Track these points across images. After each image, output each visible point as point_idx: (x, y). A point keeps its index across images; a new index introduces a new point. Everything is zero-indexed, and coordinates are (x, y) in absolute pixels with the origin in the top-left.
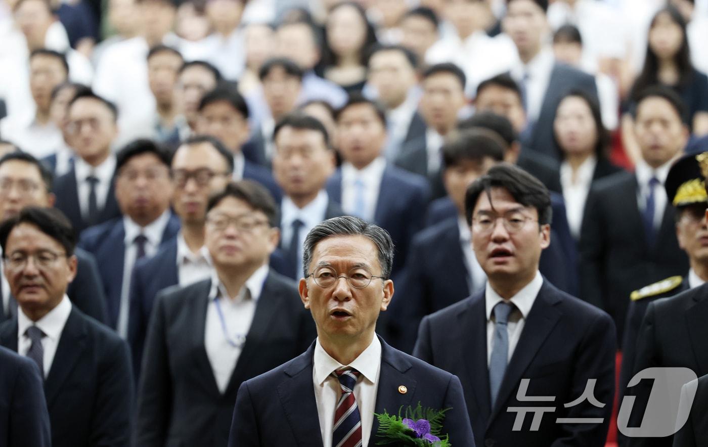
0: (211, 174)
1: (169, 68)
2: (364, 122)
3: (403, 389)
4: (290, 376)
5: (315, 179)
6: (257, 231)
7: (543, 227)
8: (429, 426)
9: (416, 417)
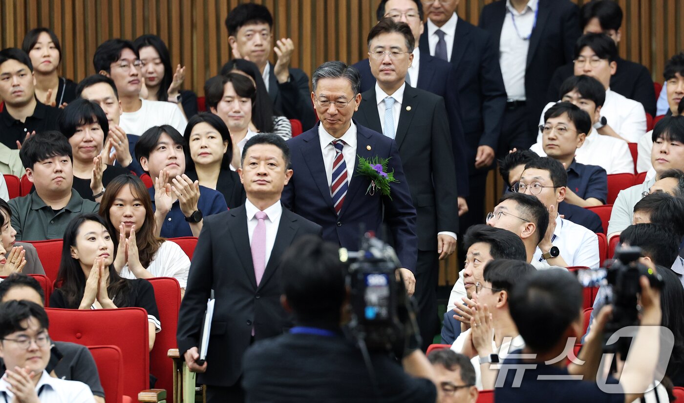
8: (382, 168)
9: (375, 163)
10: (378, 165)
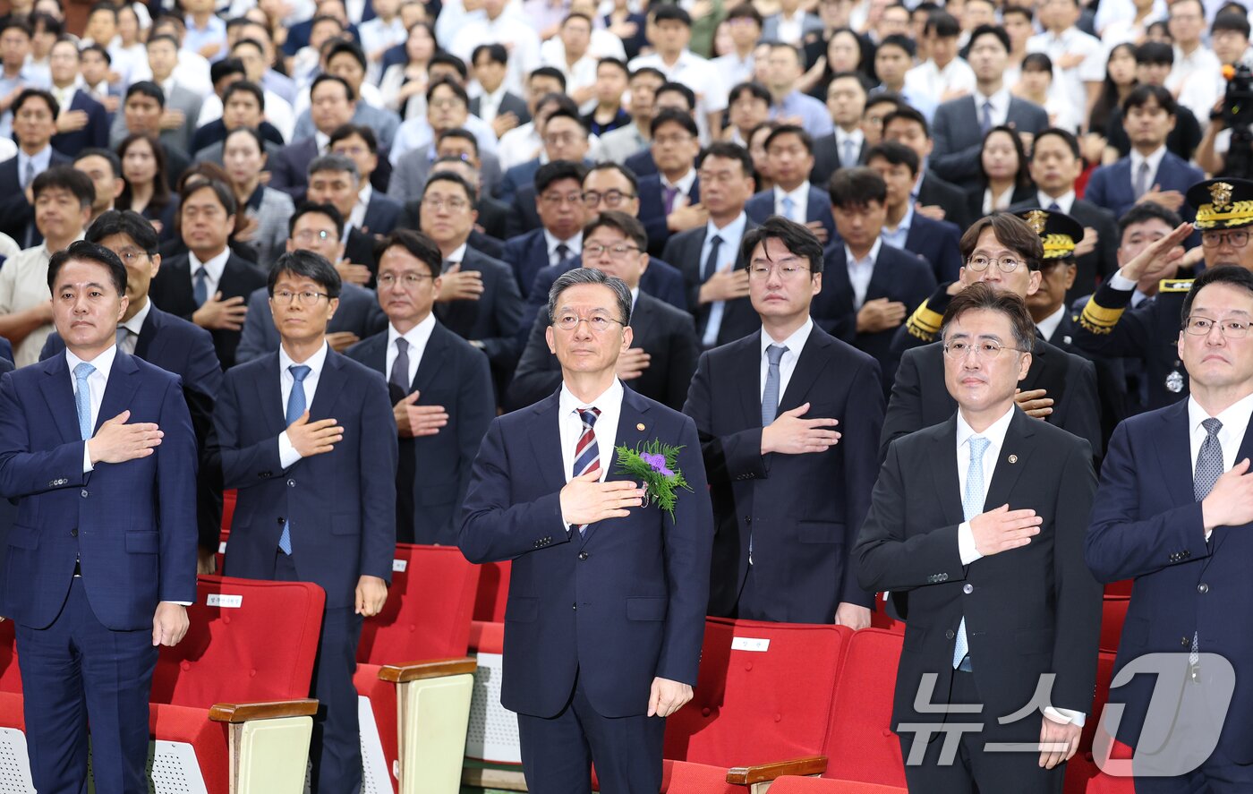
0: (621, 194)
1: (649, 87)
2: (791, 150)
3: (641, 427)
4: (538, 414)
5: (733, 201)
6: (629, 256)
7: (815, 275)
8: (664, 462)
9: (653, 451)
10: (660, 456)
